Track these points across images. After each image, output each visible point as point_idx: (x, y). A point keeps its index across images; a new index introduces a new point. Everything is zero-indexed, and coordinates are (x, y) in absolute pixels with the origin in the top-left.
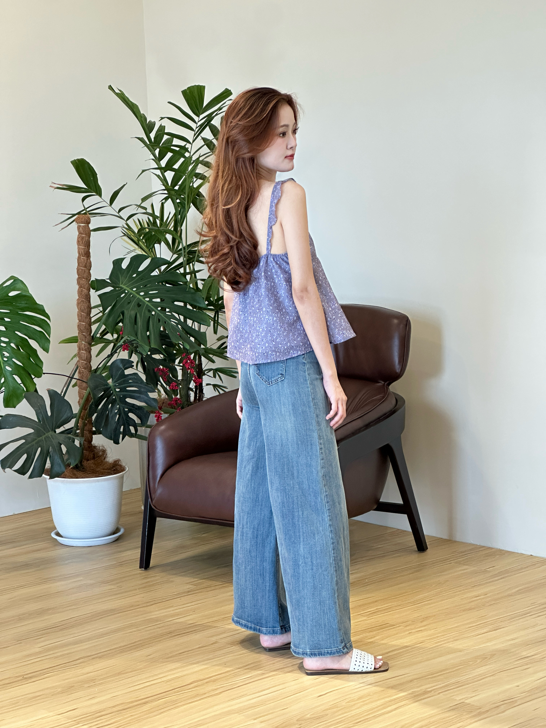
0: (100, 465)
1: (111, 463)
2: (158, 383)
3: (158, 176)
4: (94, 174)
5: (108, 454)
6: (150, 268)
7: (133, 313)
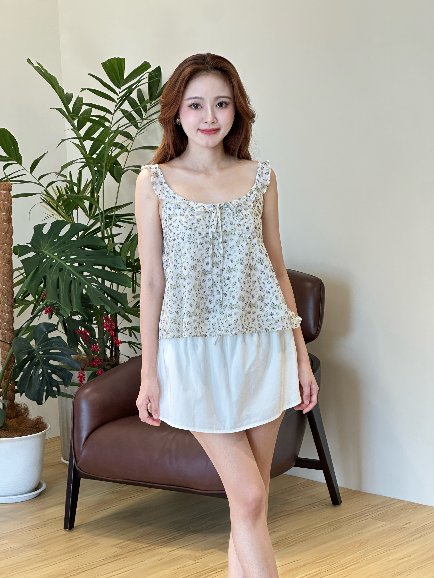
0: (23, 423)
1: (33, 421)
2: (79, 343)
3: (77, 145)
4: (15, 144)
5: (30, 412)
6: (70, 234)
7: (55, 277)
